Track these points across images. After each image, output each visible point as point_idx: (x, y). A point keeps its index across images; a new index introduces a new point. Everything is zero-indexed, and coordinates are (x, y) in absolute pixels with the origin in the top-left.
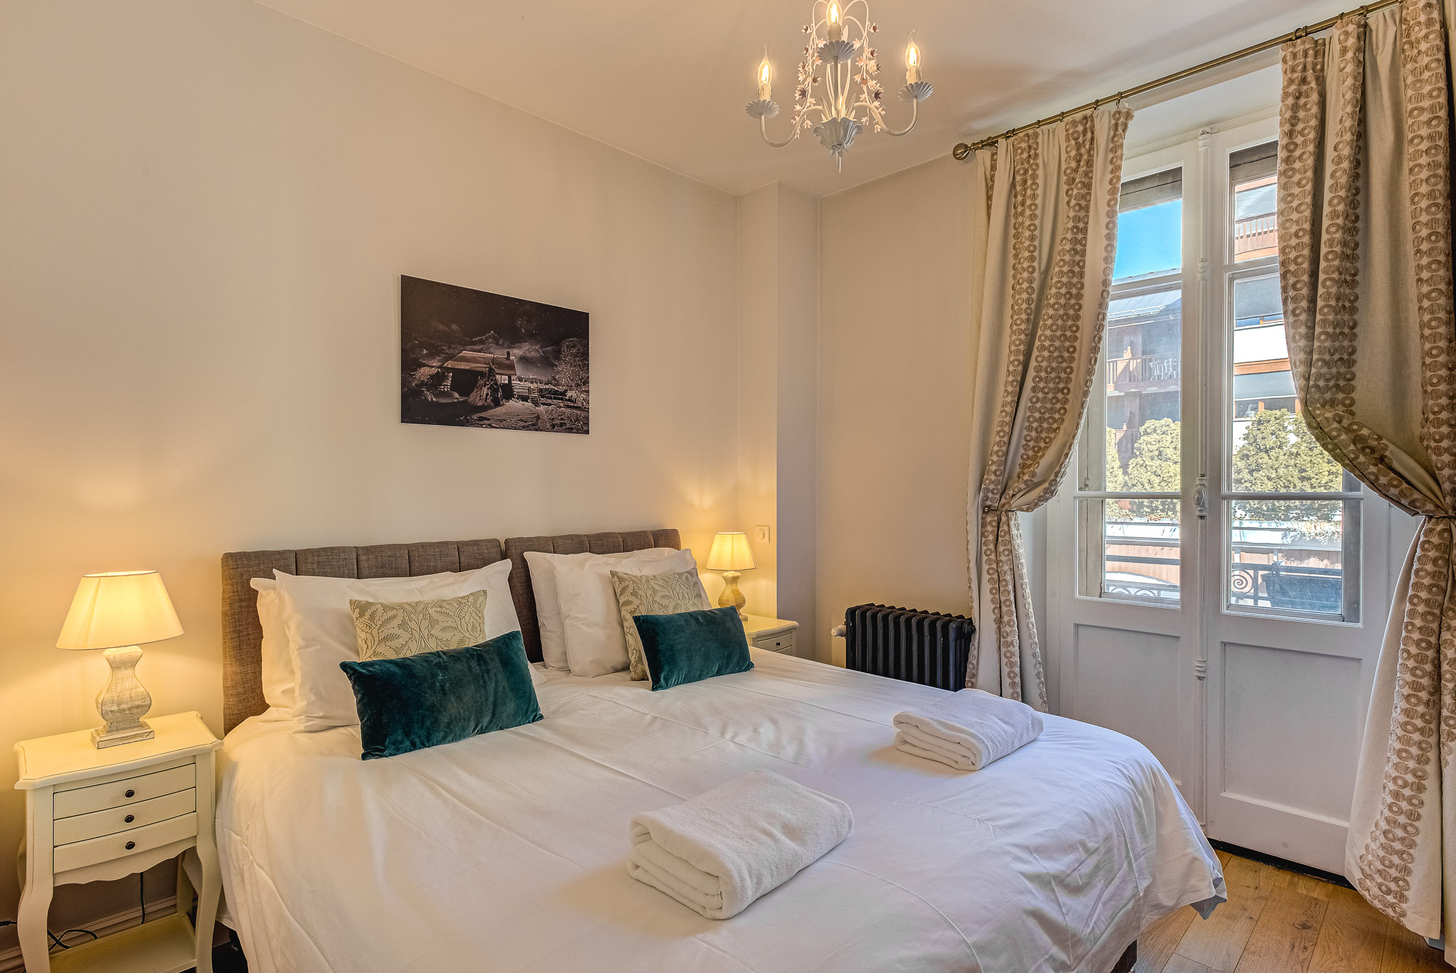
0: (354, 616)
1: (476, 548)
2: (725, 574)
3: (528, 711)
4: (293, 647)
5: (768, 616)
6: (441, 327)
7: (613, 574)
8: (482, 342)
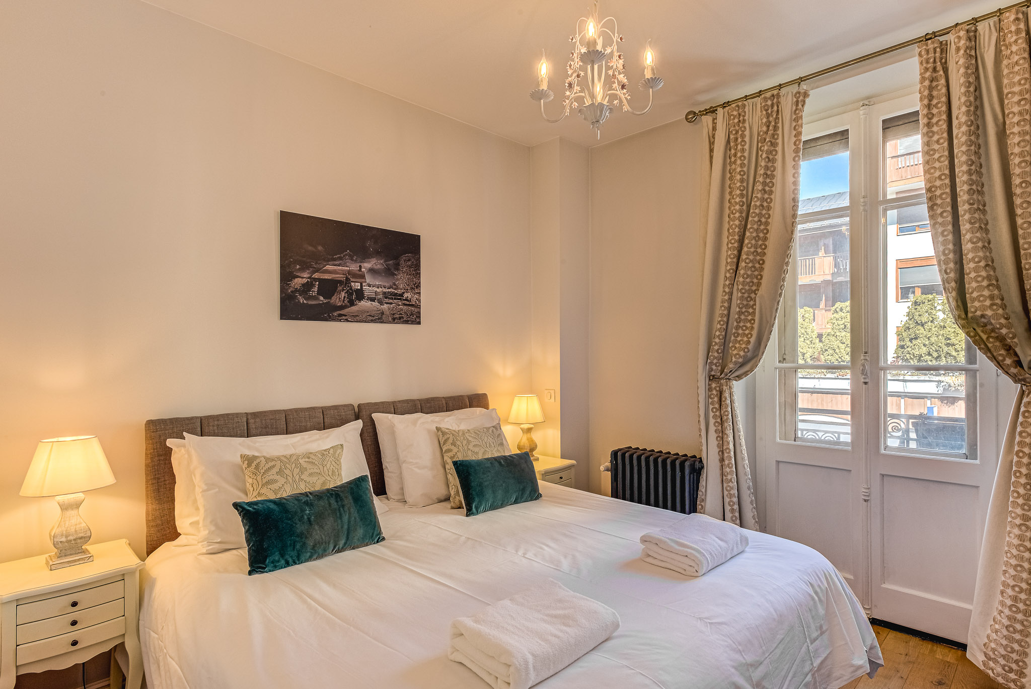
0: (244, 467)
1: (336, 411)
2: (522, 426)
3: (374, 535)
4: (198, 490)
5: (554, 456)
6: (310, 248)
7: (438, 429)
8: (340, 259)
